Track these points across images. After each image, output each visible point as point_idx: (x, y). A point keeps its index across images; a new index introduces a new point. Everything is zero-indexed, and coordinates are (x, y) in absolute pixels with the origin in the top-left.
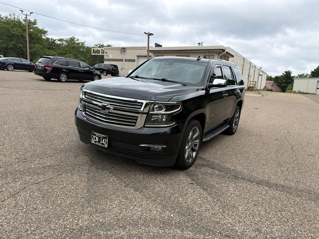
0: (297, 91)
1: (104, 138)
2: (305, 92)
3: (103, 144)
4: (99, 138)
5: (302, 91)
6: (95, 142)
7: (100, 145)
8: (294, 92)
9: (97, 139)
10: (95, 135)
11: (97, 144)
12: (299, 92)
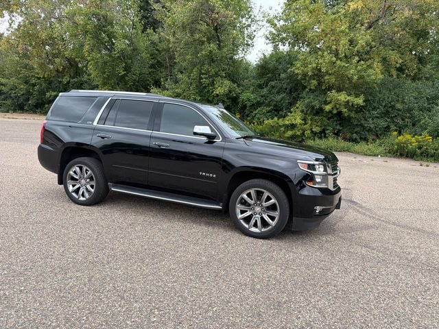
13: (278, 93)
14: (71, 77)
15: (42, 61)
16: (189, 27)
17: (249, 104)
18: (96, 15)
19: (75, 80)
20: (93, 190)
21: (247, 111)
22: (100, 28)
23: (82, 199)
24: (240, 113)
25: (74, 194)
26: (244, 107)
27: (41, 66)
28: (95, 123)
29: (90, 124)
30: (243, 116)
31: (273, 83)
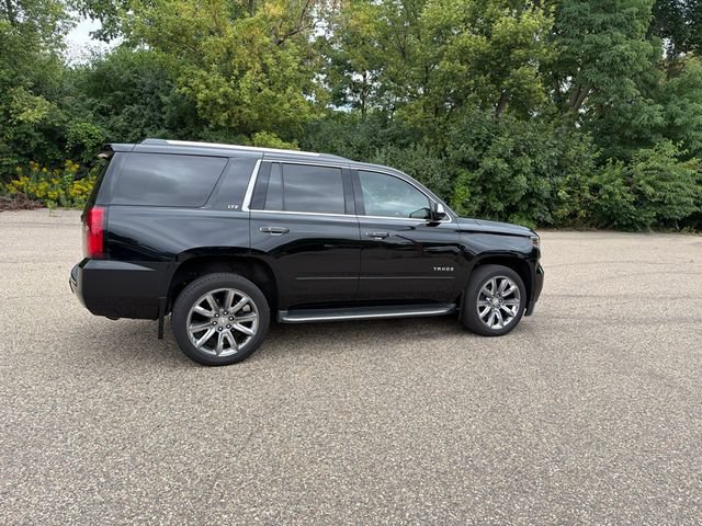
13: (147, 125)
17: (89, 143)
20: (250, 331)
23: (225, 353)
25: (202, 349)
28: (245, 208)
29: (234, 210)
31: (134, 108)
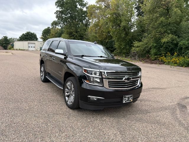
0: (18, 49)
1: (131, 96)
2: (23, 49)
3: (130, 100)
4: (128, 98)
5: (21, 49)
6: (126, 101)
7: (129, 101)
8: (17, 50)
9: (127, 99)
10: (126, 97)
11: (127, 102)
12: (20, 50)
14: (109, 40)
15: (100, 34)
16: (152, 11)
17: (184, 47)
18: (115, 13)
19: (110, 41)
21: (183, 51)
22: (116, 19)
24: (179, 52)
26: (181, 48)
27: (99, 36)
30: (181, 54)
